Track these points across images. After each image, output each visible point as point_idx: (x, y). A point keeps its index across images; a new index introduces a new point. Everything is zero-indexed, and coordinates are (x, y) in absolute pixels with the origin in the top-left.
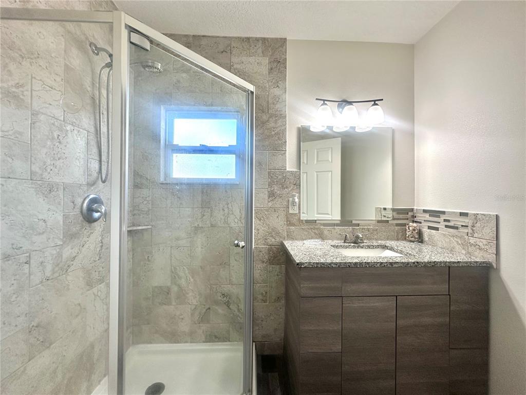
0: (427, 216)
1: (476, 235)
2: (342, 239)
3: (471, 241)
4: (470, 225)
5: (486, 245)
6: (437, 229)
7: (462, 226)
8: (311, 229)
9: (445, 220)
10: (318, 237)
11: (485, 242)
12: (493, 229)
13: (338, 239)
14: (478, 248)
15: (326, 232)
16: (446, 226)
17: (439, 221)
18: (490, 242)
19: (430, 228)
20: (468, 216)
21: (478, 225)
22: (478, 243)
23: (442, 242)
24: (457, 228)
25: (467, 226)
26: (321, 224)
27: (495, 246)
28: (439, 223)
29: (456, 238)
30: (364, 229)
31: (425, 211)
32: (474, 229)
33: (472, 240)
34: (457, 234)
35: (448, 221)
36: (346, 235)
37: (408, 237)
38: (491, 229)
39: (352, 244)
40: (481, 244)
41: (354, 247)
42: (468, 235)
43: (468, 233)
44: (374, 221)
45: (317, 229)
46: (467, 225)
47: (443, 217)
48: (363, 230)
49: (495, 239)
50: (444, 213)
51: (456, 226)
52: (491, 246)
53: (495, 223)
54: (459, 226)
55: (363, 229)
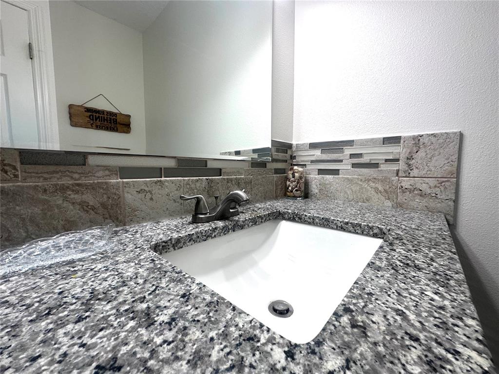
0: (317, 153)
1: (415, 172)
2: (187, 212)
3: (403, 184)
4: (403, 157)
5: (435, 186)
6: (336, 172)
7: (386, 160)
8: (63, 189)
9: (352, 156)
10: (100, 218)
11: (432, 182)
12: (453, 158)
13: (172, 215)
14: (418, 194)
15: (130, 198)
16: (354, 165)
17: (341, 158)
18: (443, 182)
19: (321, 172)
20: (399, 142)
21: (421, 154)
22: (418, 186)
23: (346, 192)
24: (375, 165)
25: (398, 160)
26: (106, 168)
27: (453, 187)
28: (341, 161)
29: (374, 182)
30: (231, 180)
31: (313, 146)
32: (411, 162)
33: (406, 183)
34: (375, 176)
35: (360, 155)
36: (198, 200)
37: (292, 192)
38: (447, 159)
39: (220, 224)
40: (424, 187)
41: (225, 230)
42: (397, 175)
43: (398, 171)
44: (247, 164)
45: (93, 187)
46: (397, 157)
47: (348, 151)
48: (229, 184)
49: (455, 175)
50: (350, 143)
51: (373, 162)
52: (446, 188)
53: (457, 147)
54: (380, 162)
55: (229, 181)
